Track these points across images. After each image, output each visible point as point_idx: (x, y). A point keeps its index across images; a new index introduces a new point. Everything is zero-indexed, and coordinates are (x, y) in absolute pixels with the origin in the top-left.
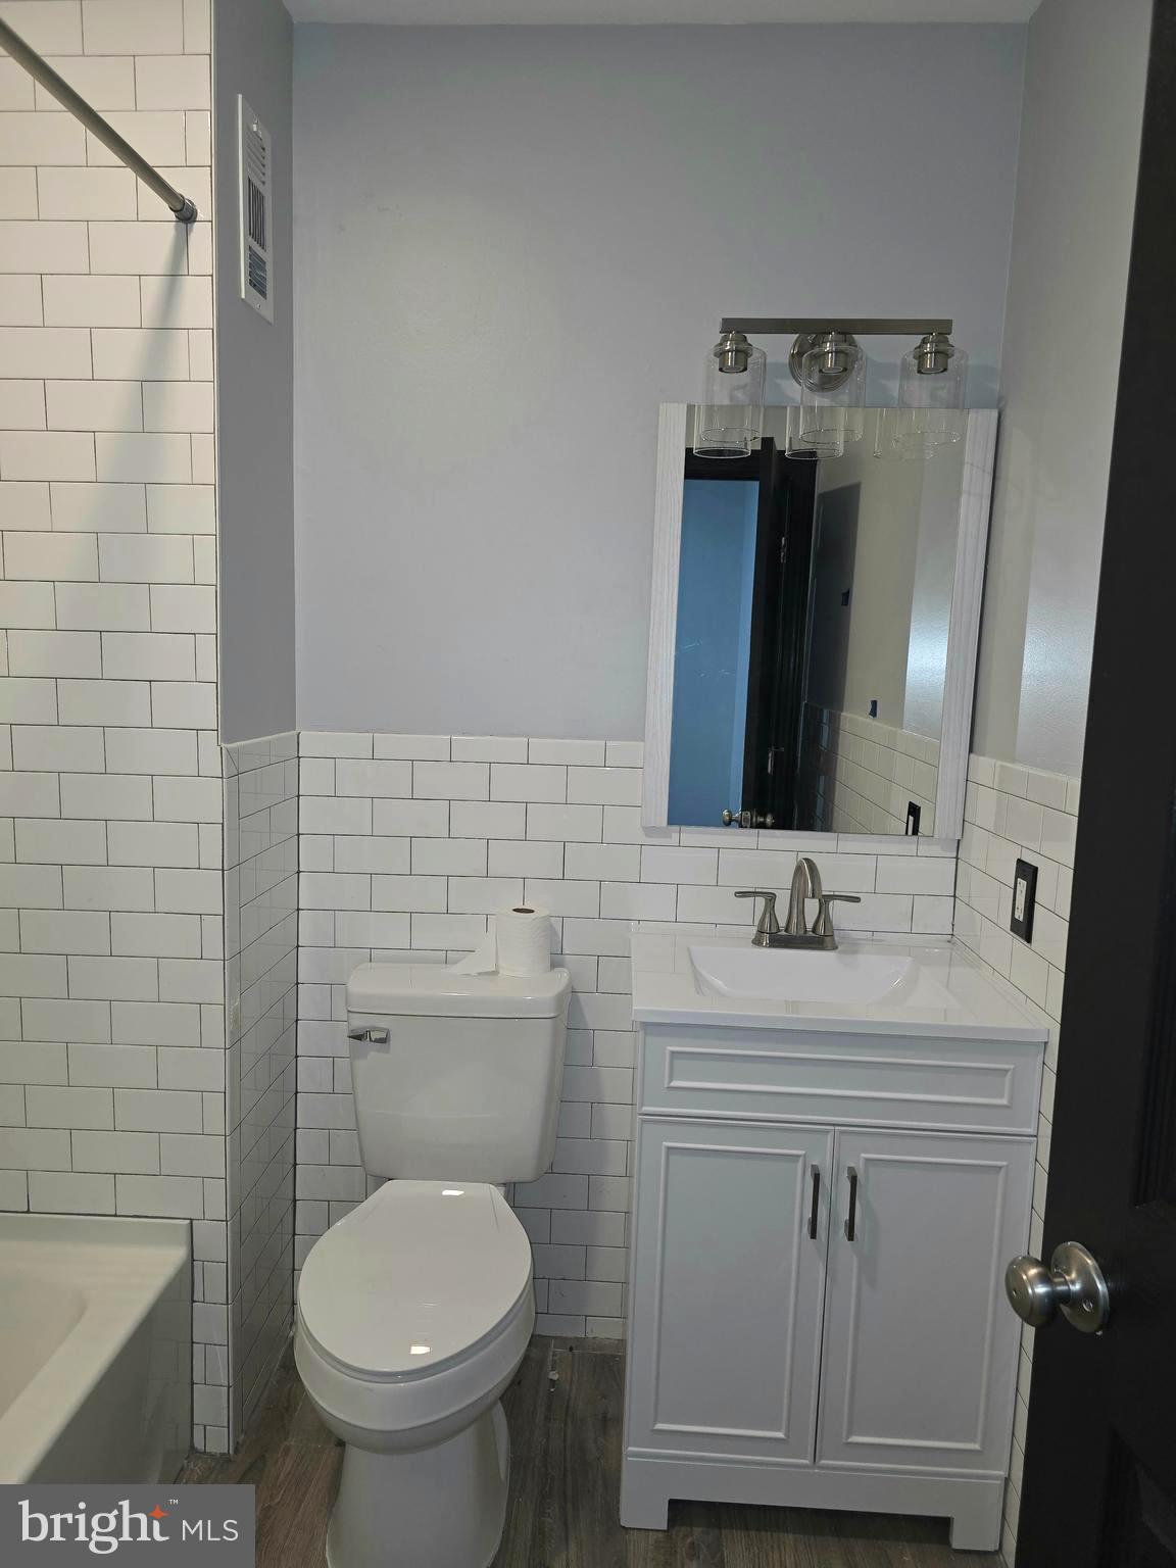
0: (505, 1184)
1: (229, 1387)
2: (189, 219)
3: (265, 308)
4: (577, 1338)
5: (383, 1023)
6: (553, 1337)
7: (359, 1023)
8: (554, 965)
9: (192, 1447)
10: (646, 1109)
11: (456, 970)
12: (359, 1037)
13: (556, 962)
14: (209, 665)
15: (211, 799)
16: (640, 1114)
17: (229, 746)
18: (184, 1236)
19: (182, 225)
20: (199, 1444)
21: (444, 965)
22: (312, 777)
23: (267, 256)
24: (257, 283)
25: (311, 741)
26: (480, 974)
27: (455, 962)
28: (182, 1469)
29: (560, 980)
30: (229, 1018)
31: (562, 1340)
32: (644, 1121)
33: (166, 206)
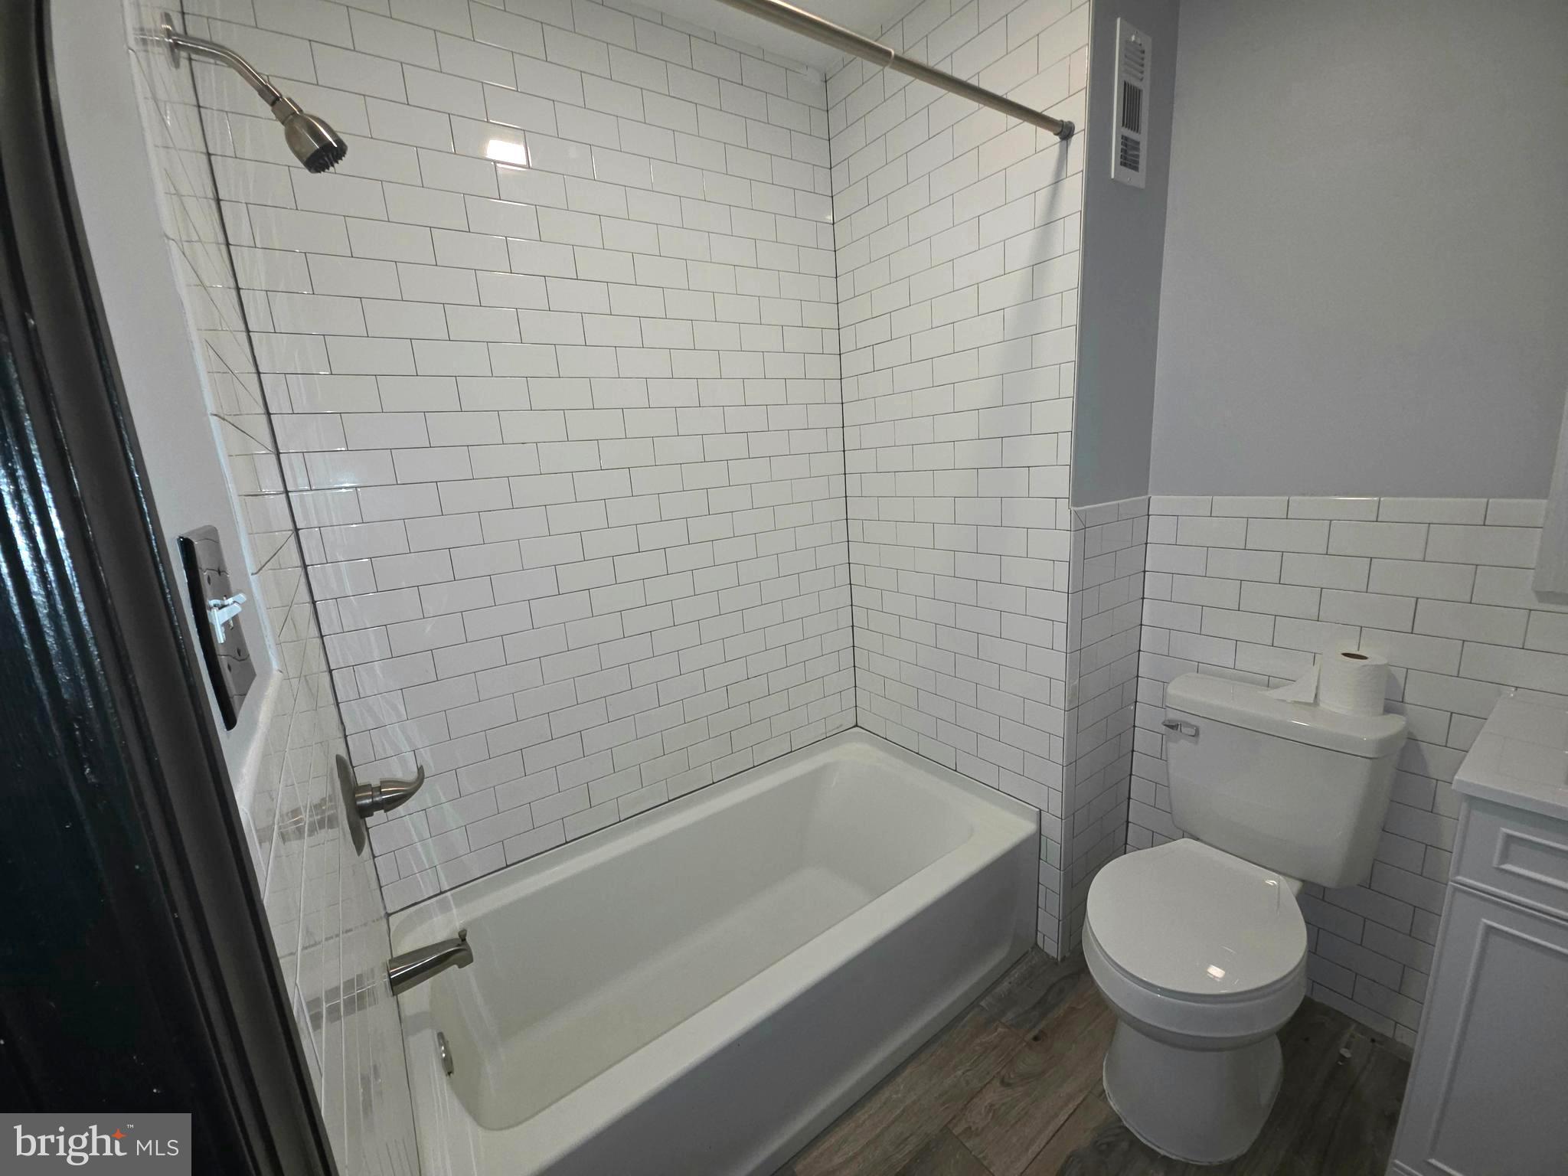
0: (1303, 881)
1: (1059, 921)
2: (1069, 134)
3: (1136, 179)
4: (1382, 1035)
5: (1194, 721)
6: (1356, 1022)
7: (1172, 715)
8: (1388, 710)
9: (1036, 944)
10: (1459, 878)
11: (1274, 694)
12: (1173, 726)
13: (1392, 707)
14: (1066, 454)
15: (1062, 544)
16: (1452, 881)
17: (1076, 509)
18: (1035, 818)
19: (1064, 142)
20: (1040, 943)
21: (1266, 688)
22: (1159, 529)
23: (1142, 138)
24: (1129, 160)
25: (1159, 503)
26: (1295, 702)
27: (1277, 687)
28: (1027, 952)
29: (1394, 725)
30: (1069, 689)
31: (1363, 1029)
32: (1456, 889)
33: (1051, 134)
